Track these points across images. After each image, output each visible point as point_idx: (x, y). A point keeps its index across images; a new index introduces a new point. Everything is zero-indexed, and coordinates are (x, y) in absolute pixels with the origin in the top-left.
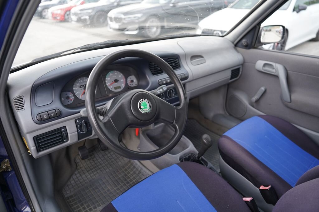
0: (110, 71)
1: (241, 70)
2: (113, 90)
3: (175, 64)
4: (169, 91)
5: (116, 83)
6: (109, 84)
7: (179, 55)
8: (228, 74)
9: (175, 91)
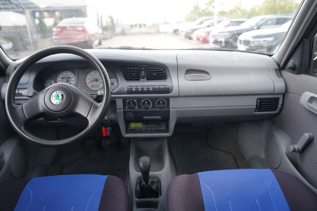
0: (93, 71)
1: (280, 102)
2: (91, 87)
3: (157, 74)
4: (144, 101)
5: (95, 82)
6: (88, 81)
7: (167, 66)
8: (252, 102)
9: (152, 103)
